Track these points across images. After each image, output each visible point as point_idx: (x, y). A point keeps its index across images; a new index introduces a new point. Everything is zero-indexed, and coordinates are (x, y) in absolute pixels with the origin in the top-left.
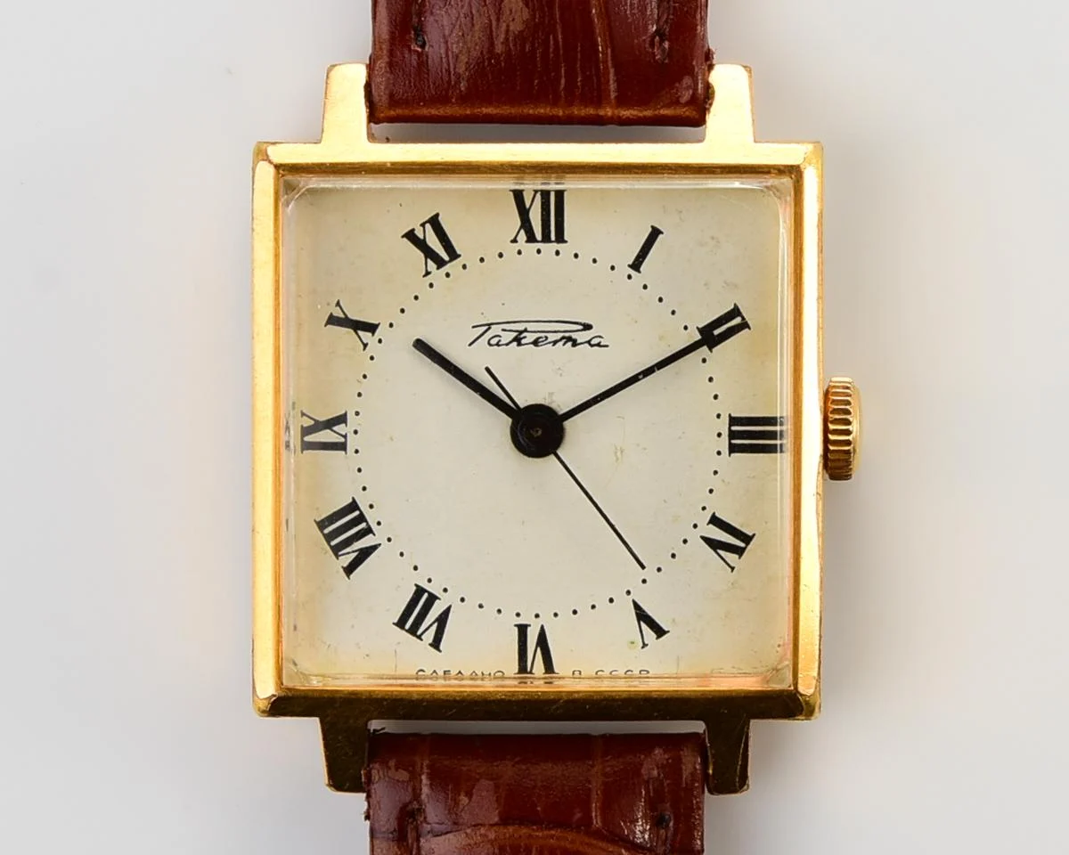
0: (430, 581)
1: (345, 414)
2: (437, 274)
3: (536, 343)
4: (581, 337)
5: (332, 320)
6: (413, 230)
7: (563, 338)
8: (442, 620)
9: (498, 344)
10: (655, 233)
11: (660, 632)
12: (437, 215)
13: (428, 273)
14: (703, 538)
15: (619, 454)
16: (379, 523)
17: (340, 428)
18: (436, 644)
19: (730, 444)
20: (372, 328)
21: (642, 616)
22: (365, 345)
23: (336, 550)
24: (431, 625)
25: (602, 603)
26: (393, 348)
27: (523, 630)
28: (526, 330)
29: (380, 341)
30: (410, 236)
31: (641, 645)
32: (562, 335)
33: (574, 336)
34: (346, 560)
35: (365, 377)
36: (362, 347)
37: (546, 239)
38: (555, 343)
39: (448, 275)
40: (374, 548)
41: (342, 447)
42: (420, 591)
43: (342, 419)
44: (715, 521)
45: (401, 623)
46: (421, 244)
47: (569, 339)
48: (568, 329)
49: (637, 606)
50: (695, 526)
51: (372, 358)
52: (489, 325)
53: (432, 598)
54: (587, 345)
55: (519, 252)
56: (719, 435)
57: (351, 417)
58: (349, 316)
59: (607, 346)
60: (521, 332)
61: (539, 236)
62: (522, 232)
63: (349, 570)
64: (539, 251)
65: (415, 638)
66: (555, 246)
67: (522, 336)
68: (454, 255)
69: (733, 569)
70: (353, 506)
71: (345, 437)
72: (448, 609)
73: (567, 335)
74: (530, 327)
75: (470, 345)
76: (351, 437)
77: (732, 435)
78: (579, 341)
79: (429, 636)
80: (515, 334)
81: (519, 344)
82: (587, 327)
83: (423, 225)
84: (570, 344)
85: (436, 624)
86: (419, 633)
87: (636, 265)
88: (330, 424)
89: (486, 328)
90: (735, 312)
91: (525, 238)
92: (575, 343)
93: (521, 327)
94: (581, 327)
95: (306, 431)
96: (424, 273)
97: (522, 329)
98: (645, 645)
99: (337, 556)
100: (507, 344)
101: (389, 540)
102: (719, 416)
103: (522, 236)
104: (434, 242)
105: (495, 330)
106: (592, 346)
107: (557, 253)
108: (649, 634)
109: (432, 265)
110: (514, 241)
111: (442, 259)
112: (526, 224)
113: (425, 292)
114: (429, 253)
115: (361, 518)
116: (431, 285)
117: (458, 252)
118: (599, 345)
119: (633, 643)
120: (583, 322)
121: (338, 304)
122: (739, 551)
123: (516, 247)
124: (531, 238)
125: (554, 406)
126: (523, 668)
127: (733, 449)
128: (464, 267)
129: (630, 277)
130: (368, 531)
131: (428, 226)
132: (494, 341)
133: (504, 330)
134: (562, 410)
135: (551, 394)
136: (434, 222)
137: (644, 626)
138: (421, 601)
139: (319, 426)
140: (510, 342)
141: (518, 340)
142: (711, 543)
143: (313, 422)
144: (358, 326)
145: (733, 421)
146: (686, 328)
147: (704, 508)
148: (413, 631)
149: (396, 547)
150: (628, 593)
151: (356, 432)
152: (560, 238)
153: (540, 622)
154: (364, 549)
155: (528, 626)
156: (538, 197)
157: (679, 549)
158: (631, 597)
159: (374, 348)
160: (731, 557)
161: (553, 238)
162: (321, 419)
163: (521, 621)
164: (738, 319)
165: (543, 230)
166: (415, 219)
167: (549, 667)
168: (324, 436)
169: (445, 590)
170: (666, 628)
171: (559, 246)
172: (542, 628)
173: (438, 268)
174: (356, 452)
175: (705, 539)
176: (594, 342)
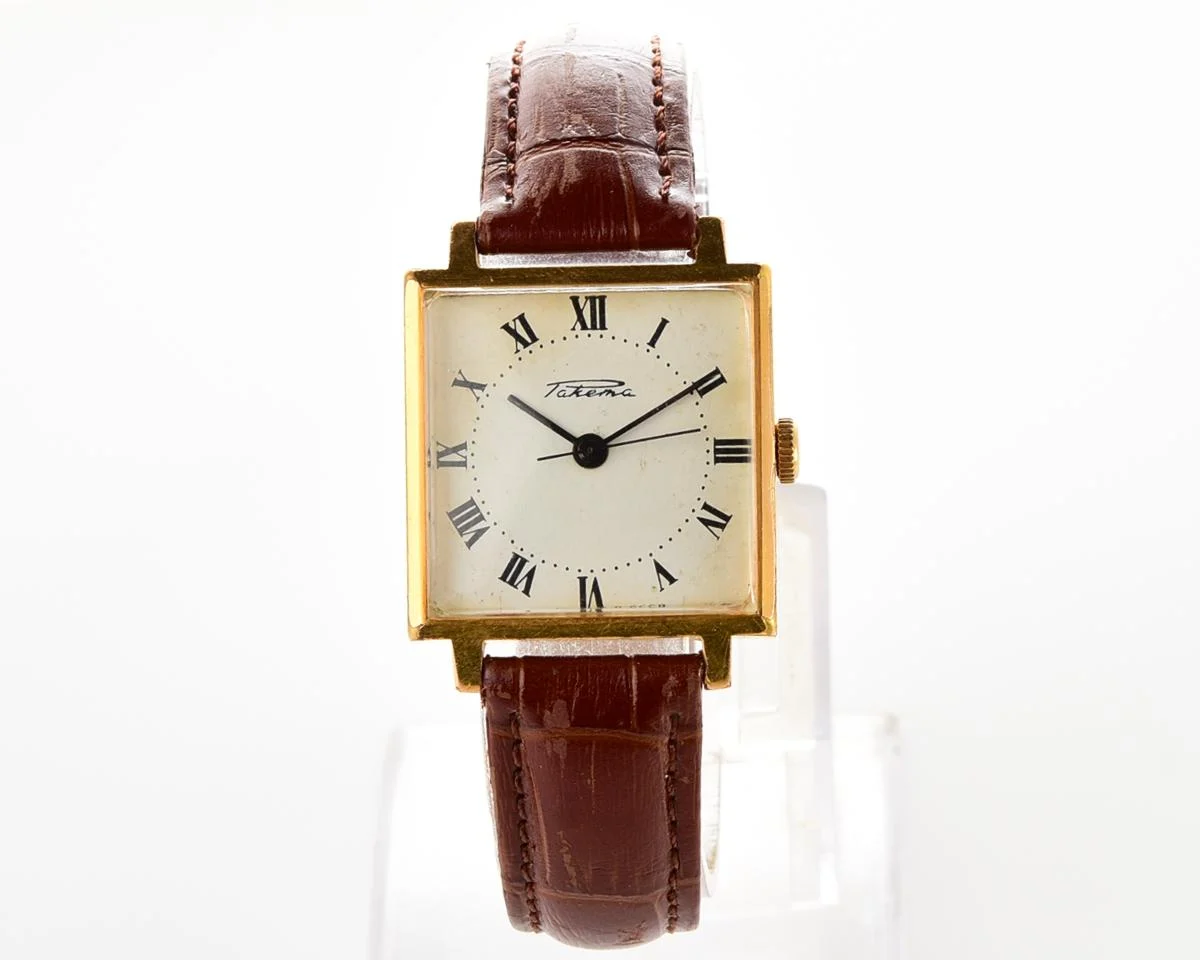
0: (522, 550)
1: (466, 443)
2: (524, 352)
3: (588, 394)
4: (618, 390)
5: (456, 383)
6: (507, 324)
7: (606, 391)
8: (530, 575)
9: (563, 396)
10: (664, 322)
11: (672, 580)
12: (523, 313)
13: (518, 351)
14: (698, 518)
15: (643, 465)
16: (488, 513)
17: (462, 452)
18: (526, 591)
19: (715, 457)
20: (482, 387)
21: (660, 569)
22: (478, 398)
23: (461, 532)
24: (523, 578)
25: (634, 562)
26: (496, 400)
27: (583, 580)
28: (581, 387)
29: (488, 395)
30: (506, 327)
31: (660, 589)
32: (603, 390)
33: (613, 389)
34: (467, 538)
35: (478, 419)
36: (476, 399)
37: (594, 327)
38: (601, 394)
39: (531, 352)
40: (486, 529)
41: (464, 464)
42: (516, 557)
43: (464, 446)
44: (706, 507)
45: (503, 578)
46: (513, 332)
47: (610, 391)
48: (609, 385)
49: (657, 564)
50: (693, 511)
51: (482, 407)
52: (558, 384)
53: (524, 561)
54: (621, 395)
55: (577, 336)
56: (708, 451)
57: (469, 445)
58: (467, 380)
59: (634, 396)
60: (578, 388)
61: (589, 326)
62: (578, 323)
63: (470, 544)
64: (589, 336)
65: (512, 587)
66: (600, 332)
67: (579, 390)
68: (534, 339)
69: (718, 538)
70: (471, 502)
71: (465, 457)
72: (534, 568)
73: (608, 389)
74: (584, 384)
75: (546, 397)
76: (469, 458)
77: (717, 451)
78: (616, 393)
79: (522, 586)
80: (574, 390)
82: (621, 384)
83: (514, 320)
84: (610, 395)
85: (526, 578)
86: (515, 584)
87: (652, 343)
88: (455, 450)
89: (556, 385)
90: (717, 371)
91: (580, 328)
92: (614, 394)
93: (578, 384)
94: (617, 384)
95: (441, 454)
96: (515, 351)
98: (662, 589)
99: (462, 535)
100: (570, 396)
101: (495, 524)
102: (707, 439)
103: (579, 326)
104: (521, 331)
105: (562, 387)
106: (625, 395)
107: (601, 336)
108: (665, 581)
109: (520, 346)
110: (574, 329)
111: (527, 342)
112: (581, 318)
113: (516, 363)
114: (519, 338)
115: (477, 510)
116: (520, 359)
117: (537, 337)
118: (629, 395)
119: (654, 587)
120: (618, 380)
121: (460, 372)
122: (722, 526)
123: (575, 333)
124: (584, 327)
125: (601, 435)
126: (583, 604)
127: (717, 460)
128: (541, 346)
129: (648, 351)
130: (481, 518)
131: (518, 321)
132: (561, 394)
133: (567, 387)
134: (604, 437)
135: (598, 427)
136: (522, 318)
137: (661, 576)
138: (516, 564)
139: (448, 451)
140: (572, 395)
141: (577, 393)
142: (706, 522)
143: (445, 449)
144: (472, 386)
145: (717, 442)
147: (699, 499)
148: (511, 583)
149: (500, 528)
150: (651, 555)
151: (472, 455)
152: (603, 327)
153: (594, 575)
154: (479, 530)
155: (586, 578)
156: (588, 302)
157: (684, 526)
158: (653, 557)
159: (484, 400)
160: (717, 530)
161: (598, 326)
162: (450, 446)
163: (582, 575)
164: (718, 376)
165: (592, 322)
166: (509, 318)
167: (600, 604)
168: (452, 458)
169: (532, 556)
170: (676, 578)
171: (603, 332)
172: (595, 579)
173: (524, 348)
174: (473, 467)
175: (700, 519)
176: (626, 393)
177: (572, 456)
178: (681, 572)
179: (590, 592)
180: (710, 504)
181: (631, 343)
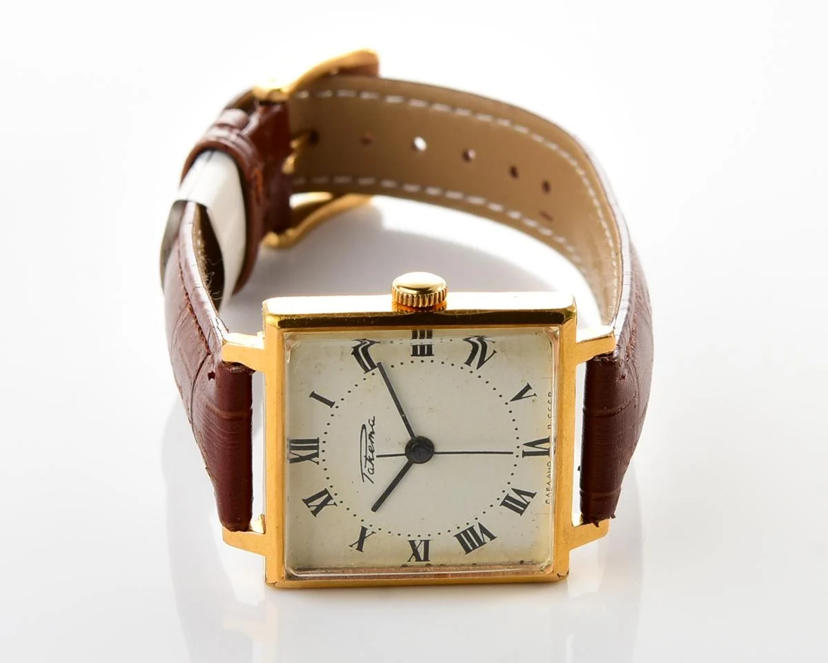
0: (498, 499)
1: (410, 541)
2: (336, 499)
3: (372, 452)
4: (369, 430)
5: (360, 548)
6: (312, 512)
7: (370, 438)
8: (519, 492)
9: (373, 470)
10: (313, 395)
11: (528, 387)
12: (303, 500)
13: (335, 504)
15: (432, 410)
16: (468, 524)
17: (417, 544)
18: (532, 495)
19: (427, 355)
20: (364, 530)
21: (519, 396)
22: (373, 533)
23: (481, 543)
24: (522, 498)
25: (512, 416)
26: (374, 520)
27: (525, 454)
28: (366, 457)
29: (371, 526)
30: (315, 513)
31: (534, 397)
32: (368, 439)
33: (368, 433)
34: (487, 539)
37: (317, 448)
38: (372, 442)
39: (336, 494)
40: (480, 525)
41: (427, 543)
42: (504, 504)
43: (412, 543)
44: (468, 363)
45: (521, 512)
46: (319, 508)
47: (370, 435)
48: (365, 436)
49: (512, 400)
50: (471, 372)
51: (380, 529)
53: (508, 497)
54: (373, 427)
55: (324, 460)
56: (422, 361)
57: (411, 539)
58: (357, 540)
59: (374, 417)
60: (366, 459)
61: (315, 451)
62: (313, 459)
63: (492, 537)
65: (529, 506)
66: (321, 444)
67: (368, 458)
68: (326, 492)
69: (494, 352)
70: (458, 536)
71: (421, 541)
72: (513, 489)
73: (368, 437)
74: (364, 454)
75: (373, 483)
76: (421, 538)
77: (422, 354)
78: (371, 431)
79: (528, 498)
80: (367, 461)
81: (373, 459)
82: (364, 427)
83: (309, 507)
84: (373, 435)
85: (521, 495)
86: (526, 503)
87: (331, 404)
88: (415, 549)
89: (364, 476)
92: (373, 433)
93: (364, 459)
94: (364, 430)
95: (418, 559)
96: (335, 506)
97: (364, 458)
99: (485, 543)
100: (373, 465)
101: (476, 519)
102: (412, 362)
103: (315, 459)
104: (318, 502)
105: (365, 471)
106: (374, 424)
107: (324, 442)
108: (529, 393)
109: (331, 502)
110: (318, 463)
111: (327, 497)
112: (309, 458)
113: (345, 505)
114: (324, 503)
115: (465, 532)
116: (341, 502)
117: (324, 489)
118: (373, 421)
119: (533, 401)
120: (361, 429)
121: (351, 546)
122: (484, 350)
123: (321, 462)
124: (317, 455)
125: (406, 442)
126: (546, 453)
127: (430, 354)
128: (331, 486)
129: (337, 407)
130: (471, 529)
131: (310, 504)
132: (371, 472)
133: (365, 467)
134: (409, 438)
135: (400, 443)
136: (307, 501)
137: (524, 396)
138: (509, 503)
139: (416, 553)
140: (372, 463)
141: (370, 460)
142: (481, 362)
143: (414, 557)
144: (363, 536)
145: (415, 354)
146: (365, 379)
147: (462, 368)
148: (525, 506)
149: (480, 515)
150: (507, 404)
151: (419, 536)
152: (317, 441)
153: (521, 446)
154: (481, 531)
155: (523, 451)
156: (293, 451)
157: (484, 379)
158: (508, 402)
159: (375, 529)
160: (488, 354)
161: (316, 444)
162: (412, 552)
163: (521, 455)
165: (312, 449)
166: (306, 511)
167: (547, 440)
168: (421, 550)
169: (504, 491)
170: (526, 385)
171: (321, 441)
172: (524, 444)
173: (332, 499)
174: (429, 535)
175: (478, 367)
176: (372, 423)
178: (522, 381)
179: (536, 448)
180: (467, 359)
181: (330, 420)
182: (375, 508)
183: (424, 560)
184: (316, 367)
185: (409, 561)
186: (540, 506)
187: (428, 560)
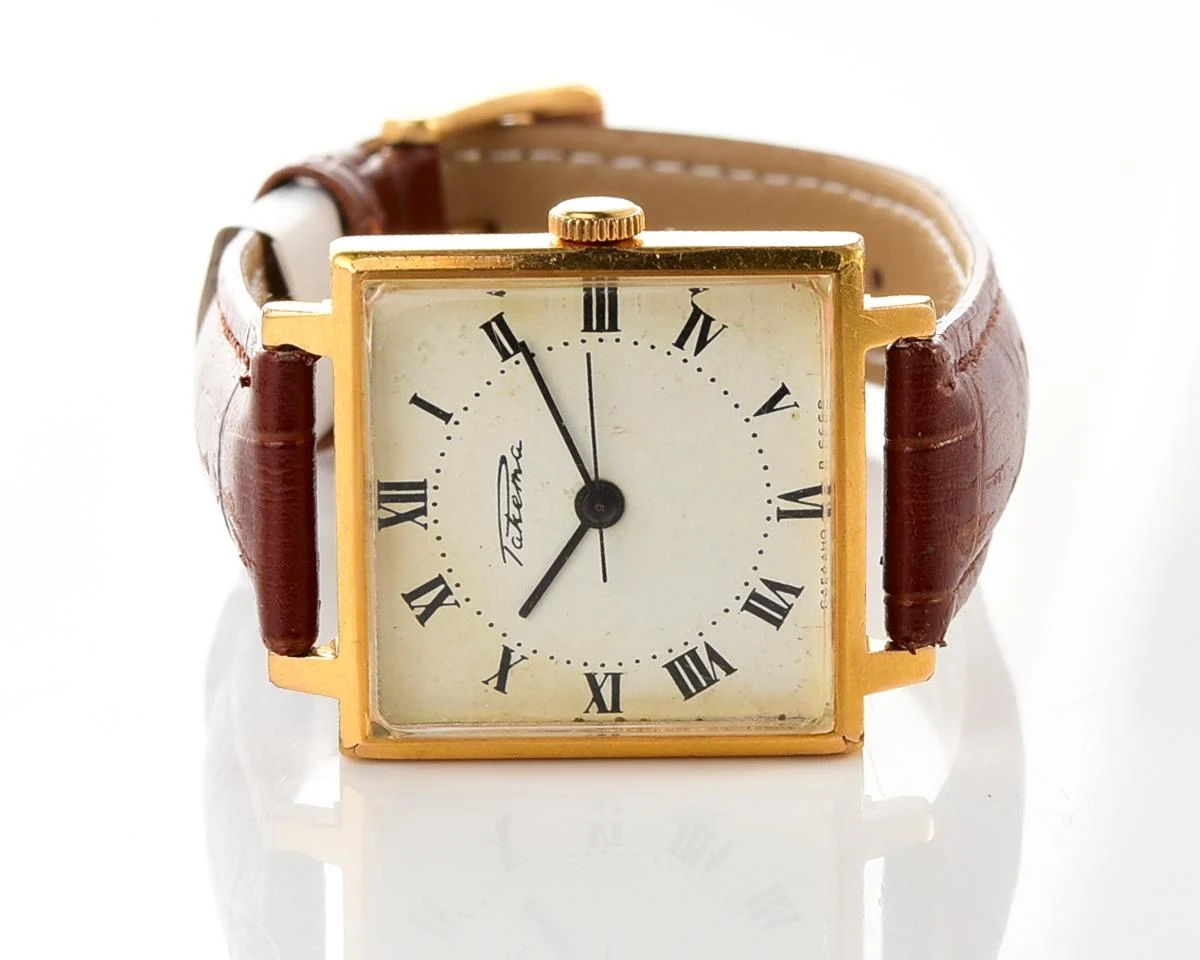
0: (738, 598)
1: (587, 675)
2: (457, 594)
3: (519, 506)
4: (512, 465)
5: (501, 687)
6: (417, 616)
7: (514, 482)
8: (774, 586)
9: (521, 540)
10: (416, 400)
11: (783, 391)
12: (403, 595)
13: (456, 603)
14: (696, 354)
15: (619, 430)
16: (686, 644)
17: (599, 679)
18: (796, 592)
19: (609, 330)
20: (507, 652)
21: (769, 407)
22: (523, 658)
23: (711, 681)
24: (778, 596)
25: (757, 443)
26: (525, 634)
27: (782, 514)
28: (507, 515)
29: (519, 645)
30: (422, 619)
31: (795, 408)
32: (511, 483)
33: (511, 472)
34: (720, 672)
35: (552, 658)
36: (524, 661)
37: (423, 498)
38: (518, 489)
39: (458, 585)
40: (708, 647)
41: (616, 678)
42: (747, 607)
43: (591, 678)
44: (680, 344)
45: (778, 623)
46: (430, 609)
47: (515, 476)
48: (505, 476)
49: (759, 413)
50: (685, 361)
51: (535, 652)
52: (503, 548)
53: (754, 596)
54: (519, 461)
55: (436, 521)
56: (601, 340)
57: (588, 670)
58: (497, 672)
59: (521, 442)
60: (509, 519)
61: (420, 505)
62: (417, 519)
63: (729, 670)
64: (435, 504)
65: (791, 611)
66: (430, 490)
67: (512, 517)
68: (440, 580)
69: (724, 327)
70: (670, 667)
71: (607, 675)
72: (764, 581)
73: (510, 478)
74: (504, 511)
75: (521, 565)
76: (606, 670)
77: (601, 328)
78: (517, 468)
79: (789, 598)
80: (511, 524)
81: (520, 521)
82: (503, 460)
83: (412, 608)
84: (519, 476)
85: (779, 592)
86: (786, 607)
87: (446, 417)
88: (596, 689)
89: (505, 551)
90: (487, 327)
91: (423, 517)
92: (519, 471)
93: (504, 520)
94: (504, 466)
95: (602, 709)
96: (456, 607)
97: (506, 518)
98: (796, 405)
99: (717, 680)
100: (520, 532)
101: (701, 634)
102: (583, 341)
103: (421, 519)
104: (428, 598)
105: (507, 542)
106: (520, 456)
107: (436, 488)
108: (785, 401)
109: (449, 600)
110: (425, 526)
111: (442, 591)
112: (410, 516)
113: (473, 606)
114: (438, 602)
115: (681, 659)
116: (467, 600)
117: (437, 576)
118: (519, 450)
119: (793, 415)
120: (498, 464)
121: (486, 682)
122: (708, 320)
123: (431, 525)
124: (423, 511)
125: (577, 489)
126: (817, 514)
127: (614, 327)
128: (450, 571)
129: (457, 423)
130: (693, 654)
131: (413, 603)
132: (518, 544)
133: (507, 535)
134: (582, 483)
135: (566, 492)
136: (409, 598)
137: (777, 406)
138: (756, 605)
139: (598, 698)
140: (518, 529)
141: (516, 522)
142: (702, 343)
143: (594, 704)
144: (506, 664)
145: (588, 328)
146: (503, 372)
147: (669, 353)
148: (784, 612)
149: (707, 629)
150: (747, 420)
151: (602, 665)
152: (423, 485)
153: (774, 499)
154: (711, 659)
155: (778, 510)
156: (385, 505)
157: (707, 375)
158: (751, 418)
159: (525, 650)
160: (714, 328)
161: (422, 492)
162: (591, 696)
163: (774, 516)
164: (494, 326)
165: (416, 501)
166: (408, 616)
167: (817, 490)
168: (607, 693)
169: (747, 584)
170: (780, 386)
171: (430, 486)
172: (780, 497)
173: (451, 594)
174: (620, 664)
175: (697, 352)
176: (517, 454)
177: (604, 531)
178: (772, 379)
179: (798, 505)
180: (676, 338)
181: (446, 446)
182: (525, 611)
183: (612, 711)
184: (420, 349)
185: (587, 712)
186: (810, 612)
187: (619, 711)
